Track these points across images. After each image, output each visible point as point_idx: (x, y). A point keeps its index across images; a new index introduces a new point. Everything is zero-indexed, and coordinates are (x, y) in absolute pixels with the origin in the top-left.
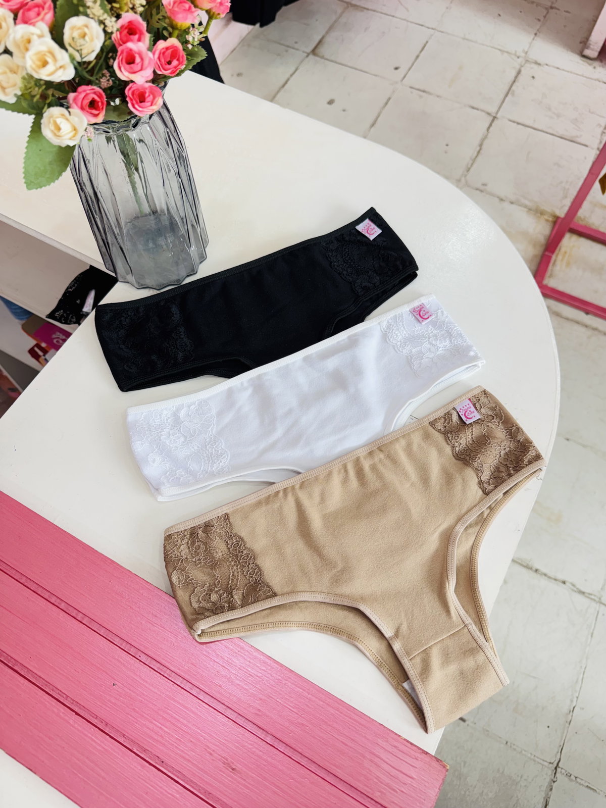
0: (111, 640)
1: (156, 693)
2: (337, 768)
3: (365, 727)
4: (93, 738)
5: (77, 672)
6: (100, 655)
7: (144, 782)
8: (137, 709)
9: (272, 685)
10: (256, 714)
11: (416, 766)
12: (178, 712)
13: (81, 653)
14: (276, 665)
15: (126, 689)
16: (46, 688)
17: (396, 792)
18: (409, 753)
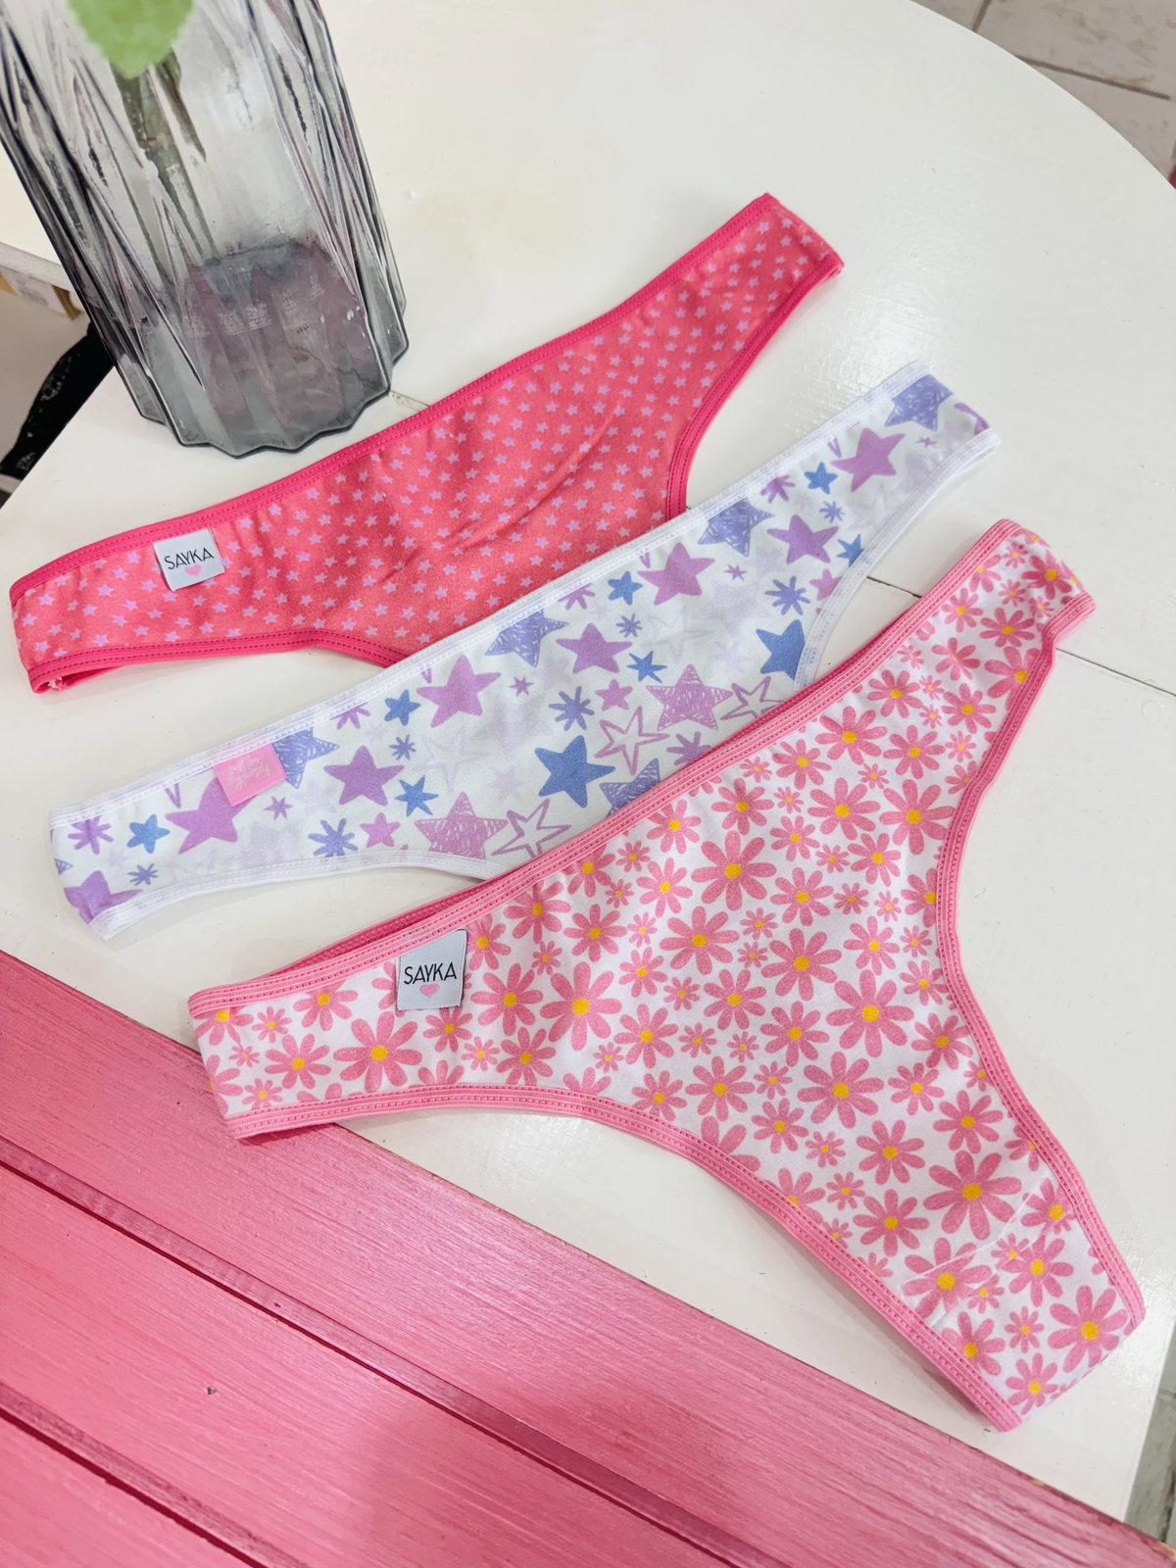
0: (194, 1265)
1: (332, 1407)
3: (930, 1460)
4: (162, 1547)
5: (102, 1360)
6: (165, 1311)
8: (282, 1457)
10: (617, 1445)
11: (1082, 1559)
13: (111, 1308)
14: (658, 1303)
15: (243, 1401)
16: (19, 1412)
18: (1060, 1525)
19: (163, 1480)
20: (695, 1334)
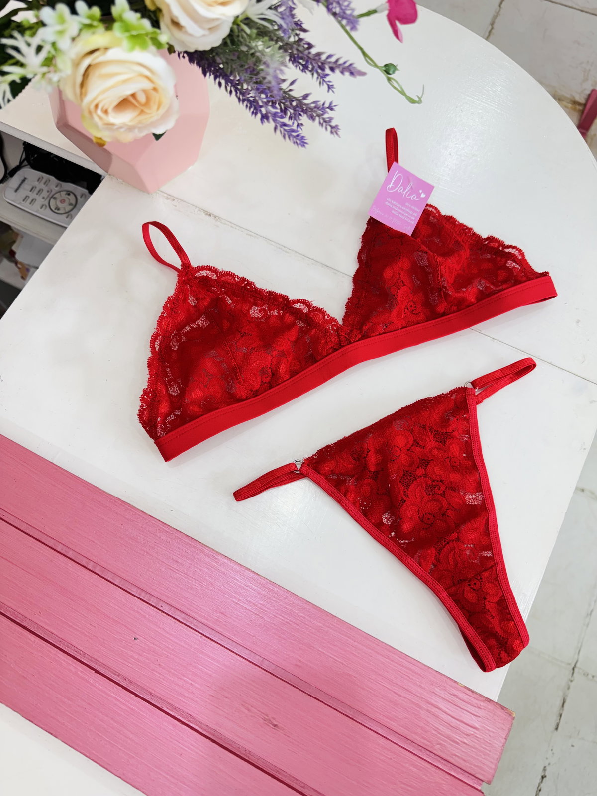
0: (128, 590)
1: (183, 647)
2: (389, 719)
3: (420, 676)
4: (118, 698)
5: (92, 626)
6: (117, 608)
7: (177, 743)
8: (164, 665)
9: (312, 633)
10: (296, 665)
11: (477, 714)
12: (209, 667)
13: (96, 605)
14: (314, 610)
15: (148, 643)
16: (59, 645)
17: (457, 743)
18: (470, 702)
19: (117, 672)
20: (329, 623)
